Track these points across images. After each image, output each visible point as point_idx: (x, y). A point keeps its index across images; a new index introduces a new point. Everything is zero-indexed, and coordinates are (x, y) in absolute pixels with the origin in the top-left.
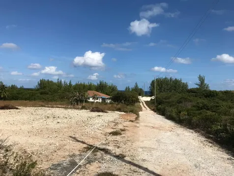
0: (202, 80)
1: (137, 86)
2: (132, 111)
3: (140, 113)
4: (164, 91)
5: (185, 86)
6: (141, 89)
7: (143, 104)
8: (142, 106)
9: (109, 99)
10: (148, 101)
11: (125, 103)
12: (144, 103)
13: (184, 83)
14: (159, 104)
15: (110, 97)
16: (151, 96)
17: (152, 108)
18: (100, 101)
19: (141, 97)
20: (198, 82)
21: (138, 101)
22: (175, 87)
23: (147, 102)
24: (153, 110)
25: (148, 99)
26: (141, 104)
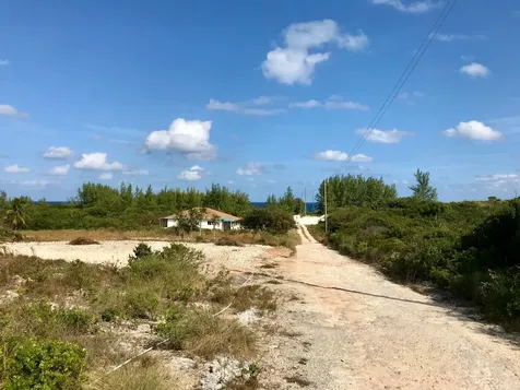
0: (423, 180)
1: (290, 195)
2: (283, 244)
3: (298, 247)
4: (347, 203)
5: (390, 192)
6: (299, 201)
7: (303, 232)
8: (302, 235)
9: (236, 222)
10: (312, 226)
11: (268, 231)
12: (305, 229)
13: (387, 187)
14: (333, 230)
15: (237, 219)
16: (320, 214)
17: (321, 239)
18: (220, 227)
19: (299, 216)
20: (416, 183)
21: (293, 225)
22: (370, 194)
23: (310, 228)
24: (322, 242)
25: (314, 220)
26: (299, 231)
